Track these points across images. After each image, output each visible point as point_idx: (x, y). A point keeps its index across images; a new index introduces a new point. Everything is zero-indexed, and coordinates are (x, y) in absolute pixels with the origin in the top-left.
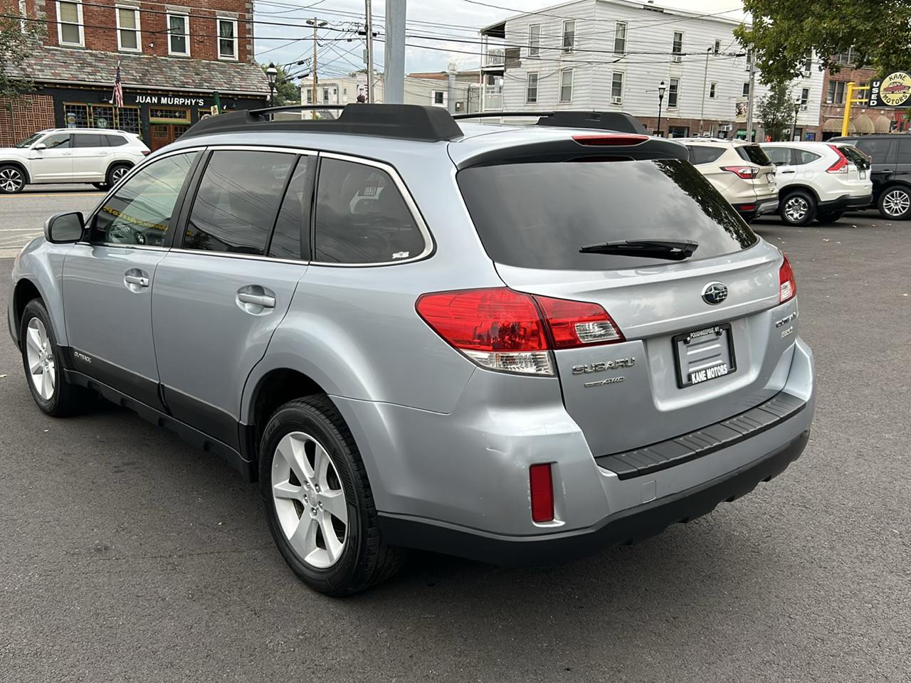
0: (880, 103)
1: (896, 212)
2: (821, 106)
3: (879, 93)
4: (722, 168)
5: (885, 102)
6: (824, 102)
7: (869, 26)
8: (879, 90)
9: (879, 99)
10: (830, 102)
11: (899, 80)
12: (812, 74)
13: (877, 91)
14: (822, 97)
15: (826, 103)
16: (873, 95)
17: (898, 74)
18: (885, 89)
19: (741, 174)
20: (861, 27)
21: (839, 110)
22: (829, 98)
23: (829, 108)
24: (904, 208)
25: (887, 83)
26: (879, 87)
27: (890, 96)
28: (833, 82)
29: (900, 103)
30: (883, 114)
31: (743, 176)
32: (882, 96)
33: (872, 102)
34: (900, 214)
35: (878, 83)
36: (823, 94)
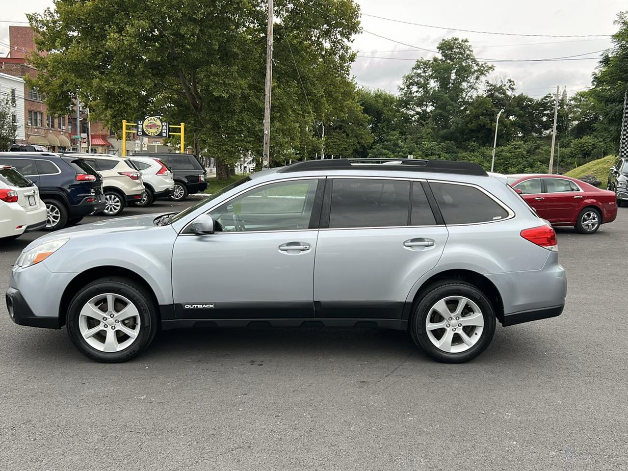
0: (144, 134)
1: (177, 197)
2: (25, 127)
3: (142, 128)
4: (119, 173)
5: (147, 133)
6: (26, 124)
7: (131, 89)
8: (143, 126)
9: (143, 131)
10: (30, 124)
11: (153, 121)
12: (17, 105)
13: (141, 127)
14: (25, 121)
15: (27, 125)
16: (139, 129)
17: (152, 118)
18: (146, 126)
19: (132, 176)
20: (126, 89)
21: (36, 130)
22: (29, 122)
23: (30, 129)
24: (181, 195)
25: (146, 122)
26: (142, 125)
27: (149, 130)
28: (30, 112)
29: (156, 135)
30: (62, 134)
31: (133, 178)
32: (145, 130)
33: (139, 133)
34: (179, 198)
35: (142, 122)
36: (25, 119)
